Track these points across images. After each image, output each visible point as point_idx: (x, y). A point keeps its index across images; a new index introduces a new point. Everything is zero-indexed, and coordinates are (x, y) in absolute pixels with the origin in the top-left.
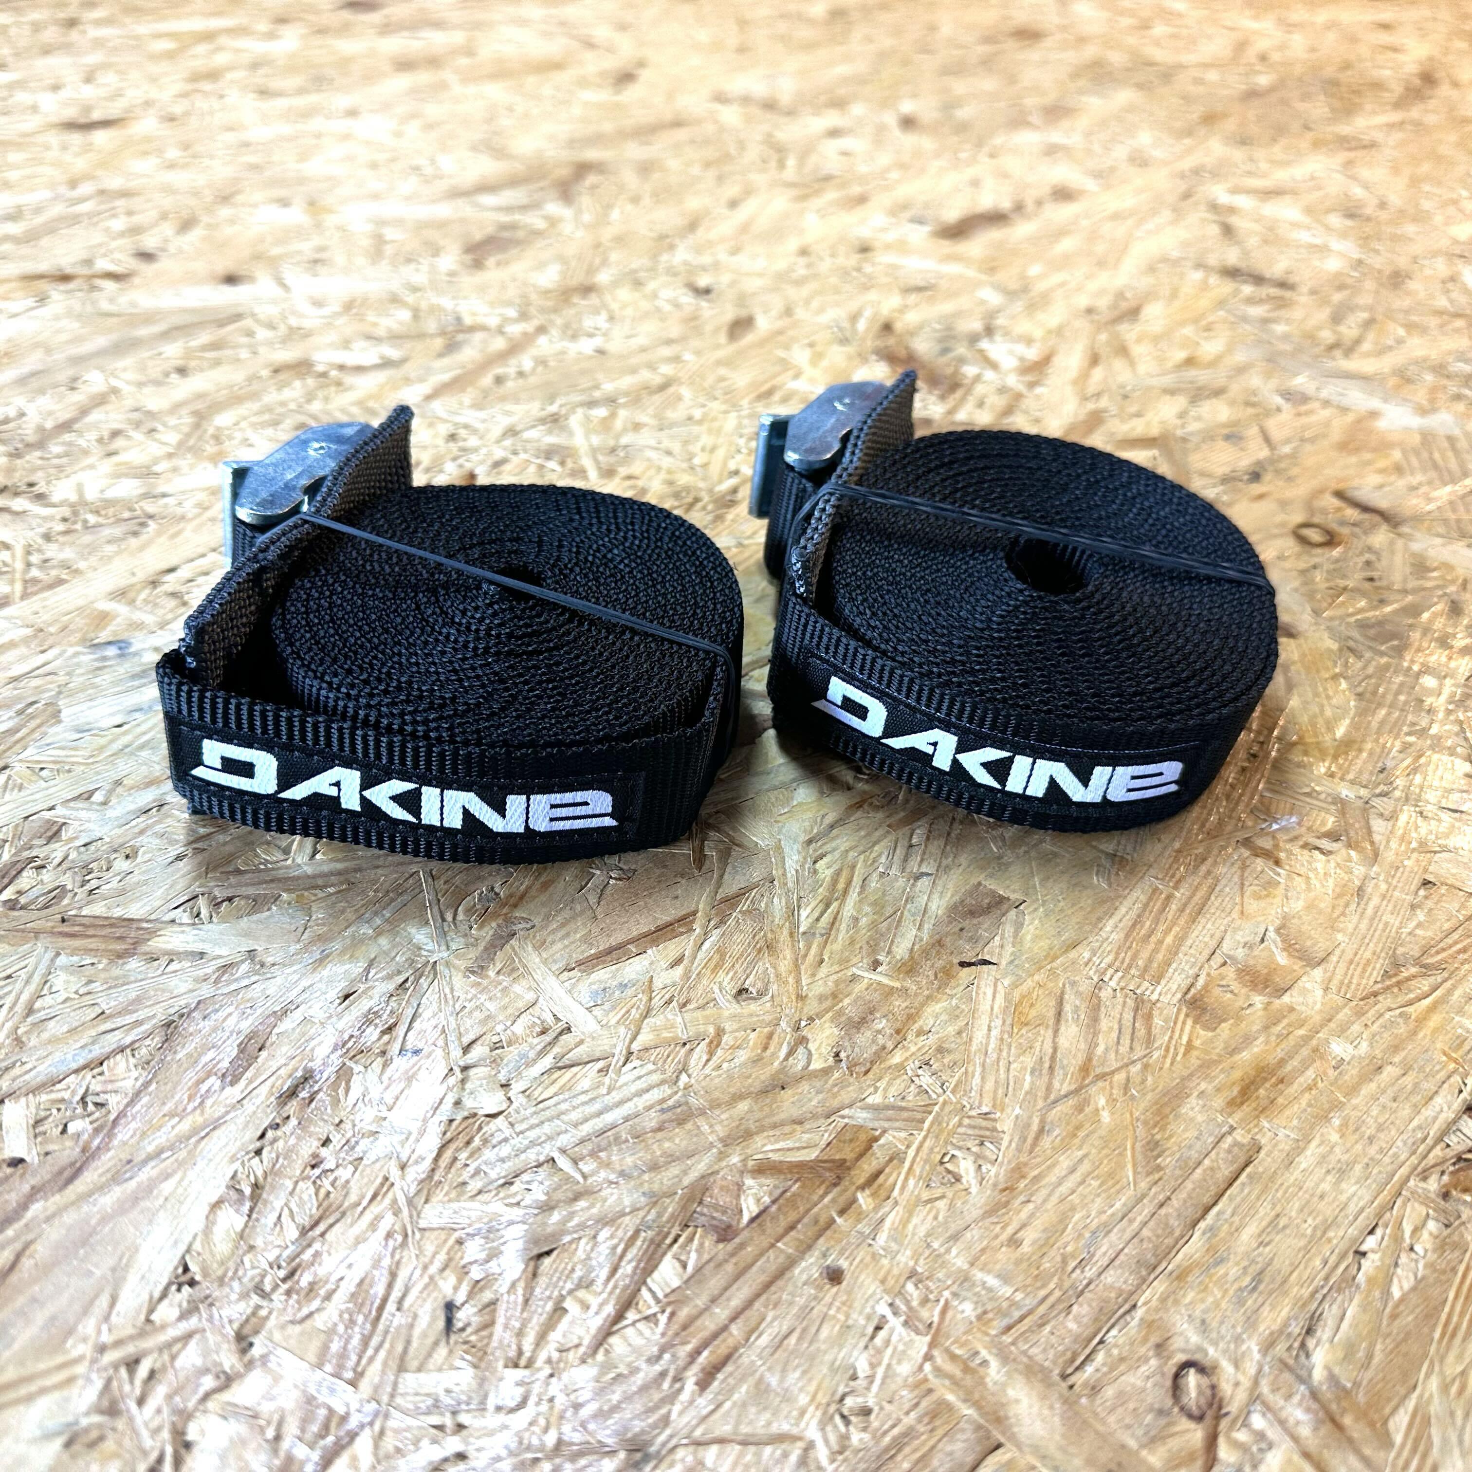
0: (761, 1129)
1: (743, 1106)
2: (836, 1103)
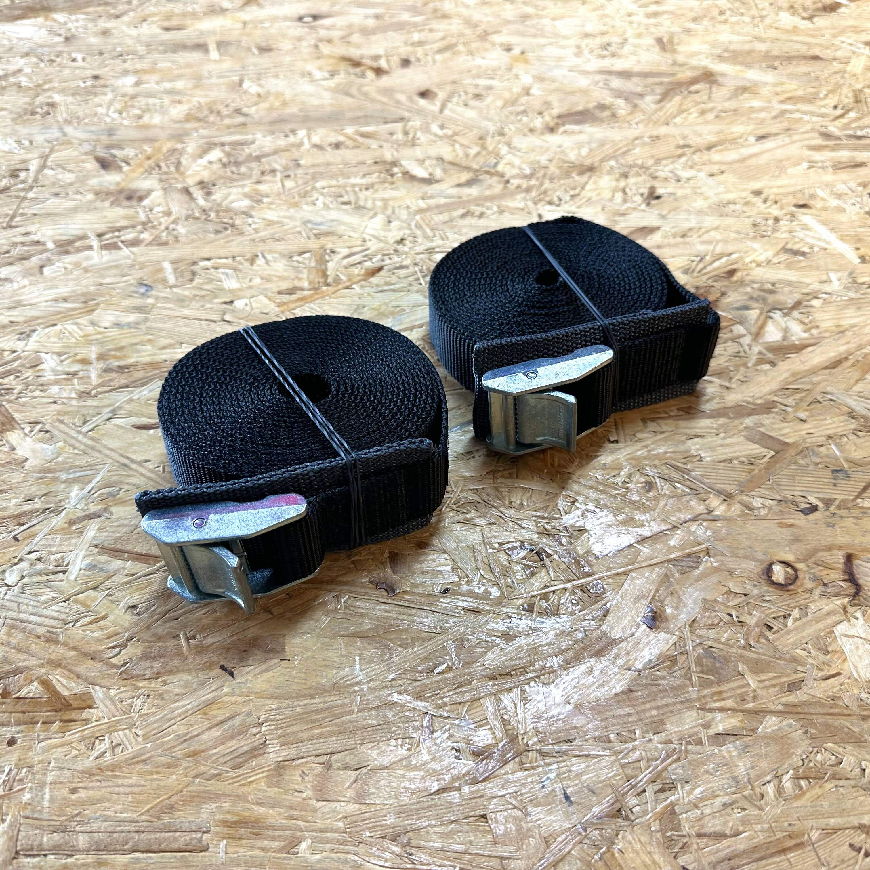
0: (65, 668)
1: (72, 653)
2: (99, 681)
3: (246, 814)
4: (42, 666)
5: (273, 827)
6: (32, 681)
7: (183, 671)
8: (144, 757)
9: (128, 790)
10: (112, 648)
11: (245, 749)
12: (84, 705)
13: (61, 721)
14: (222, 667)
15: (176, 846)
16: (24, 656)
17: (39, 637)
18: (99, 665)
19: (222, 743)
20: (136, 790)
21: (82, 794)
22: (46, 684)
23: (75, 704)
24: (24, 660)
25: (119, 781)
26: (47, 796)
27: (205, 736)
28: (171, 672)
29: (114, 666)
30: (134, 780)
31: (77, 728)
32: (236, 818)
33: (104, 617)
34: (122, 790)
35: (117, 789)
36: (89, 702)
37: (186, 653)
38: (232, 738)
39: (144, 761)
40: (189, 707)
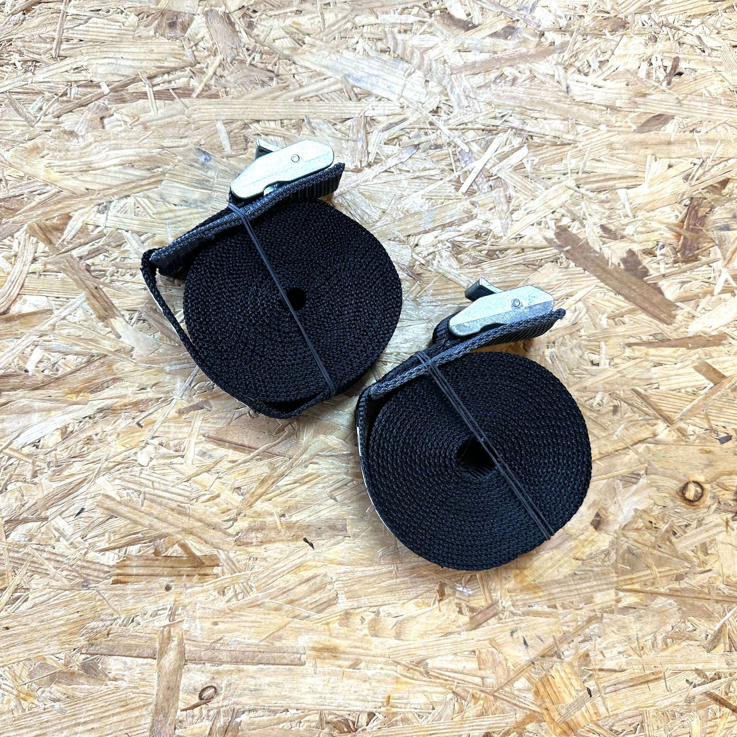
0: (195, 535)
1: (199, 524)
2: (221, 546)
3: (327, 643)
4: (178, 533)
5: (344, 653)
6: (173, 544)
7: (279, 541)
8: (259, 603)
9: (251, 625)
10: (227, 521)
11: (324, 600)
12: (213, 563)
13: (199, 575)
14: (305, 540)
15: (285, 661)
16: (165, 525)
17: (173, 510)
18: (219, 534)
19: (309, 595)
20: (255, 624)
21: (221, 626)
22: (184, 546)
23: (207, 563)
24: (165, 528)
25: (244, 619)
26: (199, 627)
27: (298, 589)
28: (270, 542)
29: (230, 535)
30: (253, 618)
31: (210, 580)
32: (321, 646)
33: (218, 496)
34: (247, 624)
35: (243, 624)
36: (216, 562)
37: (280, 528)
38: (315, 591)
39: (259, 605)
40: (285, 568)
